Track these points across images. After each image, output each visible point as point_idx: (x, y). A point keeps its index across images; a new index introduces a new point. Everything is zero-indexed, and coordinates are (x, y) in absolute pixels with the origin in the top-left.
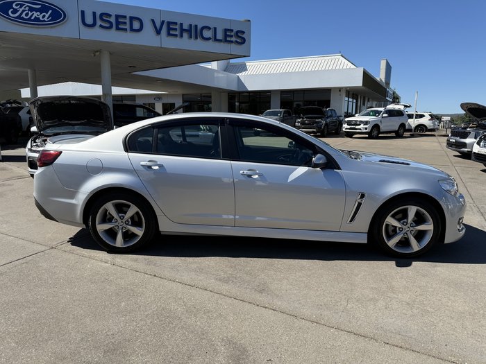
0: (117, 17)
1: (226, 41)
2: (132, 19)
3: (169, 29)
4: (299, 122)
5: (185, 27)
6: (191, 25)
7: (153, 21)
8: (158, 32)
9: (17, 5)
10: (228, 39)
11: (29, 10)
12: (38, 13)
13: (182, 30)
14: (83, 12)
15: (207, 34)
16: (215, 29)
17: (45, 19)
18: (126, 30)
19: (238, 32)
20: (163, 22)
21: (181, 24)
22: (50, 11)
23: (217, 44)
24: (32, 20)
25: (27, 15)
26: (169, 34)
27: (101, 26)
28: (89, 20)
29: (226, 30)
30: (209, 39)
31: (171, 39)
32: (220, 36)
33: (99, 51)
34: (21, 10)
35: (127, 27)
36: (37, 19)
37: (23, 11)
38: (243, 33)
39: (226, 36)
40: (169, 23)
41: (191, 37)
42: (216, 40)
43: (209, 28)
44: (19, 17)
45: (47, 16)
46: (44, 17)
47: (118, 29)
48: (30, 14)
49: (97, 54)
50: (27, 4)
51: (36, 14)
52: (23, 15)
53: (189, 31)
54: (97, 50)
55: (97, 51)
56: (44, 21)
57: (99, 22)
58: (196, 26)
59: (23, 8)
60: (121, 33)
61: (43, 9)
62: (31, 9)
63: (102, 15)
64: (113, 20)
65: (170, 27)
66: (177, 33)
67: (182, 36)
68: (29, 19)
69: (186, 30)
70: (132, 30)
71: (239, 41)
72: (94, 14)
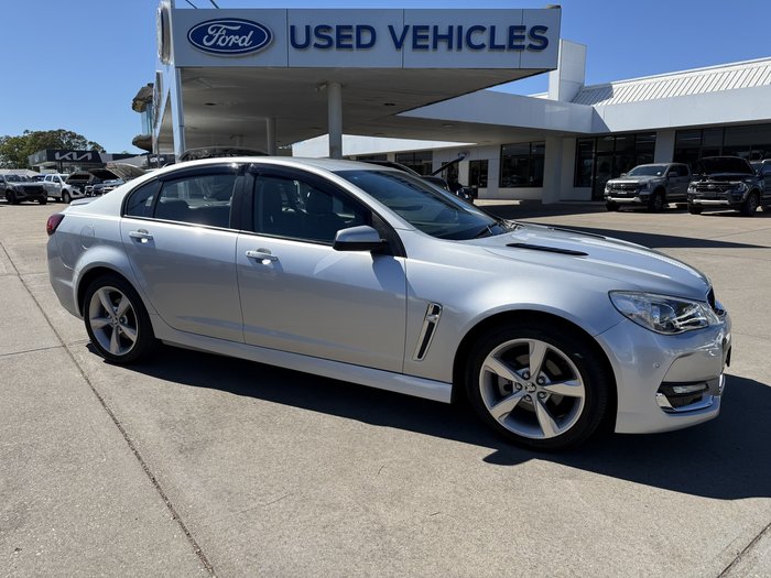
0: (339, 28)
1: (512, 47)
2: (360, 28)
3: (416, 38)
4: (694, 187)
5: (443, 31)
6: (451, 28)
7: (391, 28)
8: (399, 45)
9: (212, 30)
10: (516, 43)
11: (226, 34)
12: (237, 37)
13: (437, 37)
14: (293, 28)
15: (477, 38)
16: (493, 28)
17: (245, 44)
18: (350, 46)
19: (535, 28)
20: (406, 28)
21: (436, 28)
22: (252, 32)
23: (496, 53)
24: (230, 48)
25: (224, 41)
26: (415, 46)
27: (316, 46)
28: (301, 39)
29: (512, 29)
30: (483, 46)
31: (420, 53)
32: (501, 39)
33: (326, 83)
34: (217, 35)
35: (354, 42)
36: (235, 46)
37: (220, 36)
38: (544, 29)
39: (512, 38)
40: (416, 28)
41: (450, 47)
42: (493, 47)
43: (482, 29)
44: (215, 46)
45: (247, 39)
46: (243, 41)
47: (340, 46)
48: (227, 40)
49: (322, 88)
50: (224, 27)
51: (234, 38)
52: (220, 43)
53: (449, 38)
54: (321, 81)
55: (322, 84)
56: (244, 47)
57: (315, 40)
58: (460, 28)
59: (219, 33)
60: (344, 52)
61: (243, 31)
62: (229, 33)
63: (318, 28)
64: (333, 35)
65: (419, 34)
66: (430, 42)
67: (435, 47)
68: (226, 47)
69: (443, 37)
70: (360, 46)
71: (537, 44)
72: (308, 28)
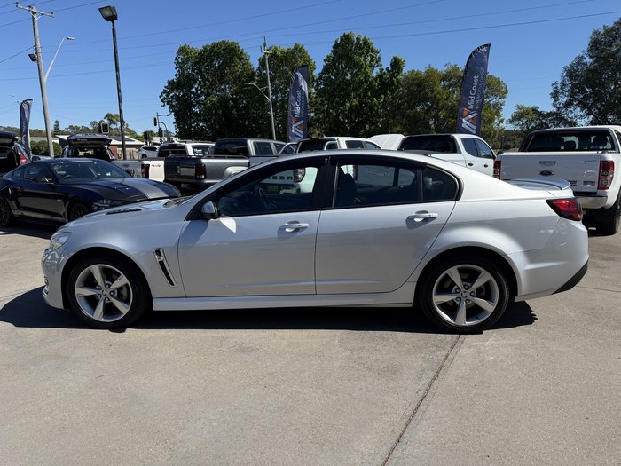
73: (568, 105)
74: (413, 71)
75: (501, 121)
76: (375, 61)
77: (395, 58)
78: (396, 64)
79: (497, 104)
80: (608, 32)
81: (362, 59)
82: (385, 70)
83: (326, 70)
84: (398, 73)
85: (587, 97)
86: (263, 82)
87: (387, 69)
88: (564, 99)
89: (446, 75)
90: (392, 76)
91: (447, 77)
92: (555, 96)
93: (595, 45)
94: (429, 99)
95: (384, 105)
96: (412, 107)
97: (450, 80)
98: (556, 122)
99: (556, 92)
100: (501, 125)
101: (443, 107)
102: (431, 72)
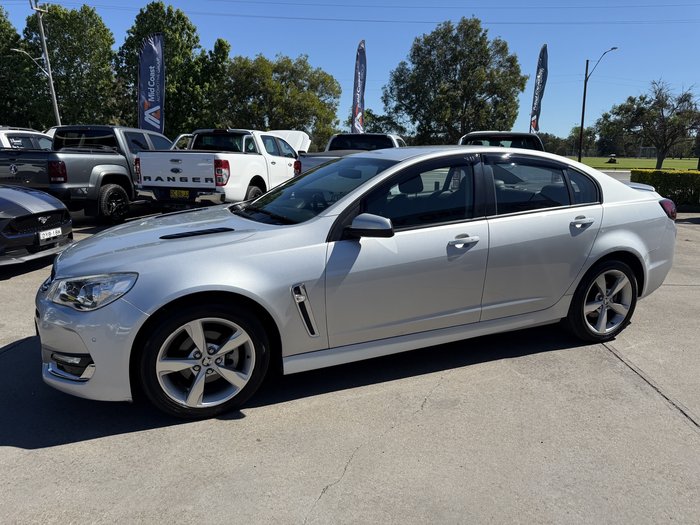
73: (397, 109)
74: (240, 58)
75: (337, 123)
76: (194, 42)
77: (219, 41)
78: (221, 48)
79: (331, 104)
80: (428, 41)
81: (178, 35)
82: (207, 54)
83: (129, 44)
84: (223, 58)
85: (412, 103)
86: (36, 50)
87: (210, 52)
88: (394, 104)
89: (278, 67)
90: (216, 61)
91: (278, 69)
92: (386, 100)
93: (417, 51)
94: (261, 92)
95: (209, 95)
96: (242, 99)
97: (282, 73)
98: (389, 127)
99: (386, 96)
100: (337, 127)
101: (277, 103)
102: (261, 61)
